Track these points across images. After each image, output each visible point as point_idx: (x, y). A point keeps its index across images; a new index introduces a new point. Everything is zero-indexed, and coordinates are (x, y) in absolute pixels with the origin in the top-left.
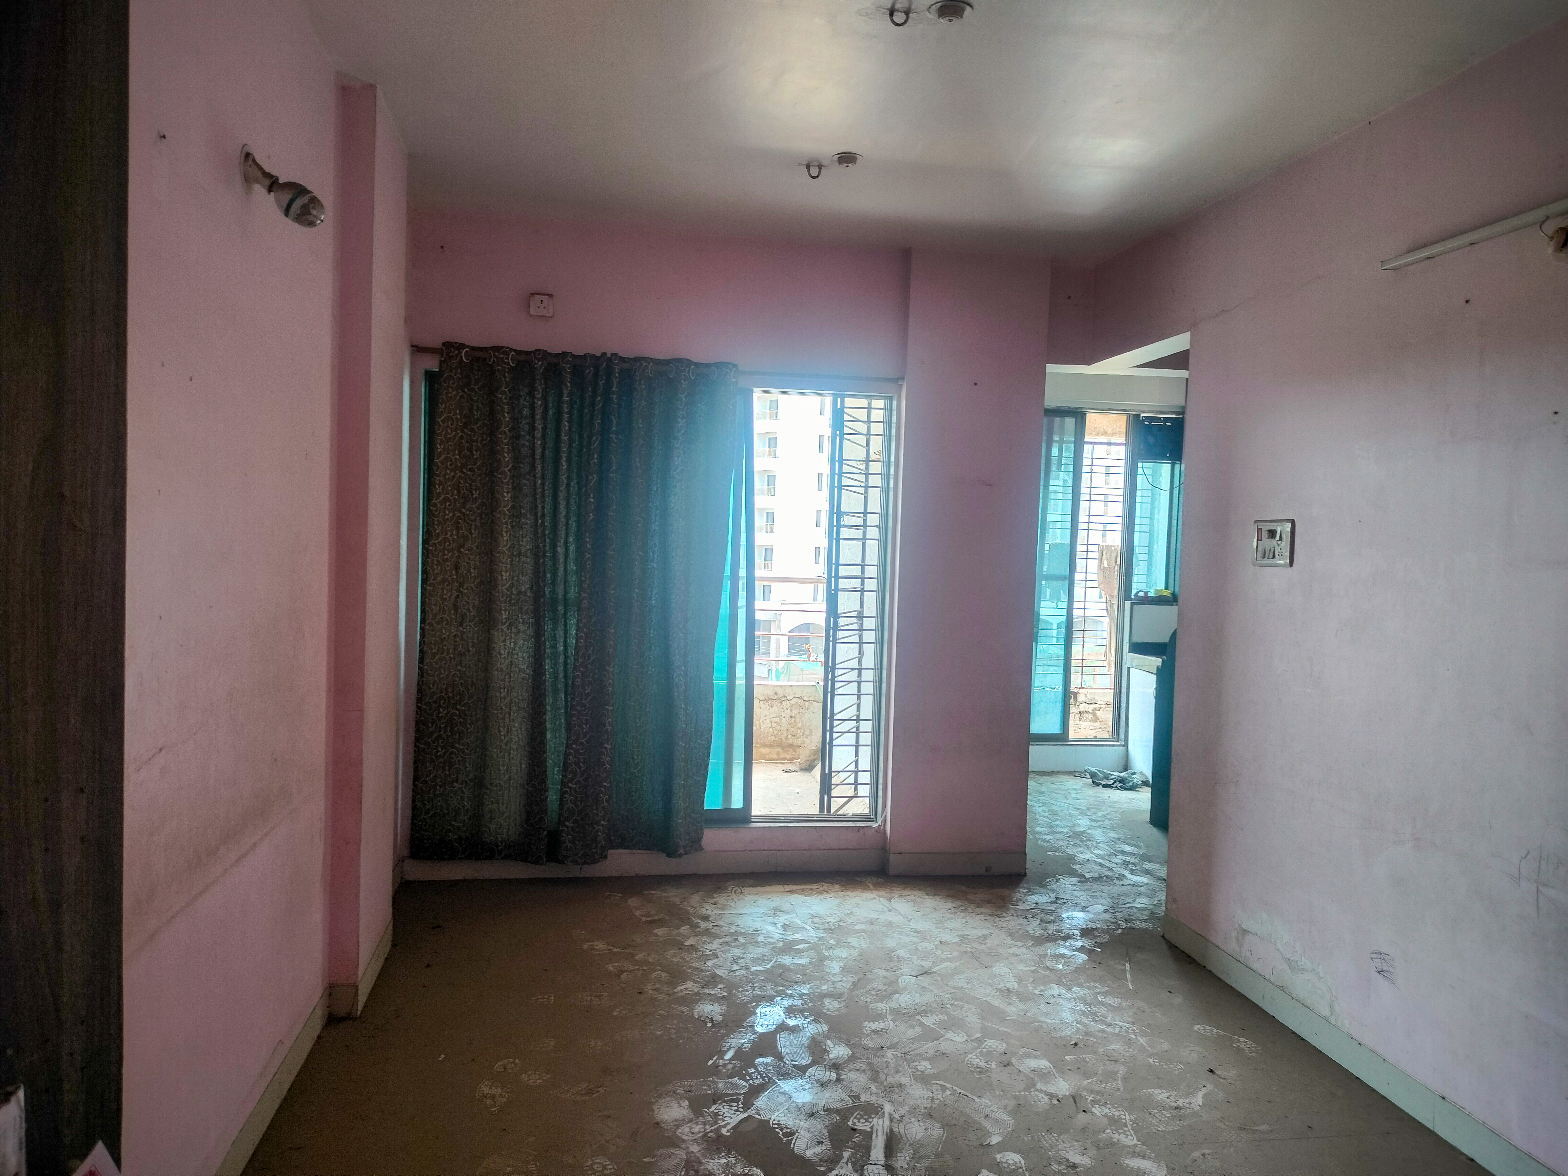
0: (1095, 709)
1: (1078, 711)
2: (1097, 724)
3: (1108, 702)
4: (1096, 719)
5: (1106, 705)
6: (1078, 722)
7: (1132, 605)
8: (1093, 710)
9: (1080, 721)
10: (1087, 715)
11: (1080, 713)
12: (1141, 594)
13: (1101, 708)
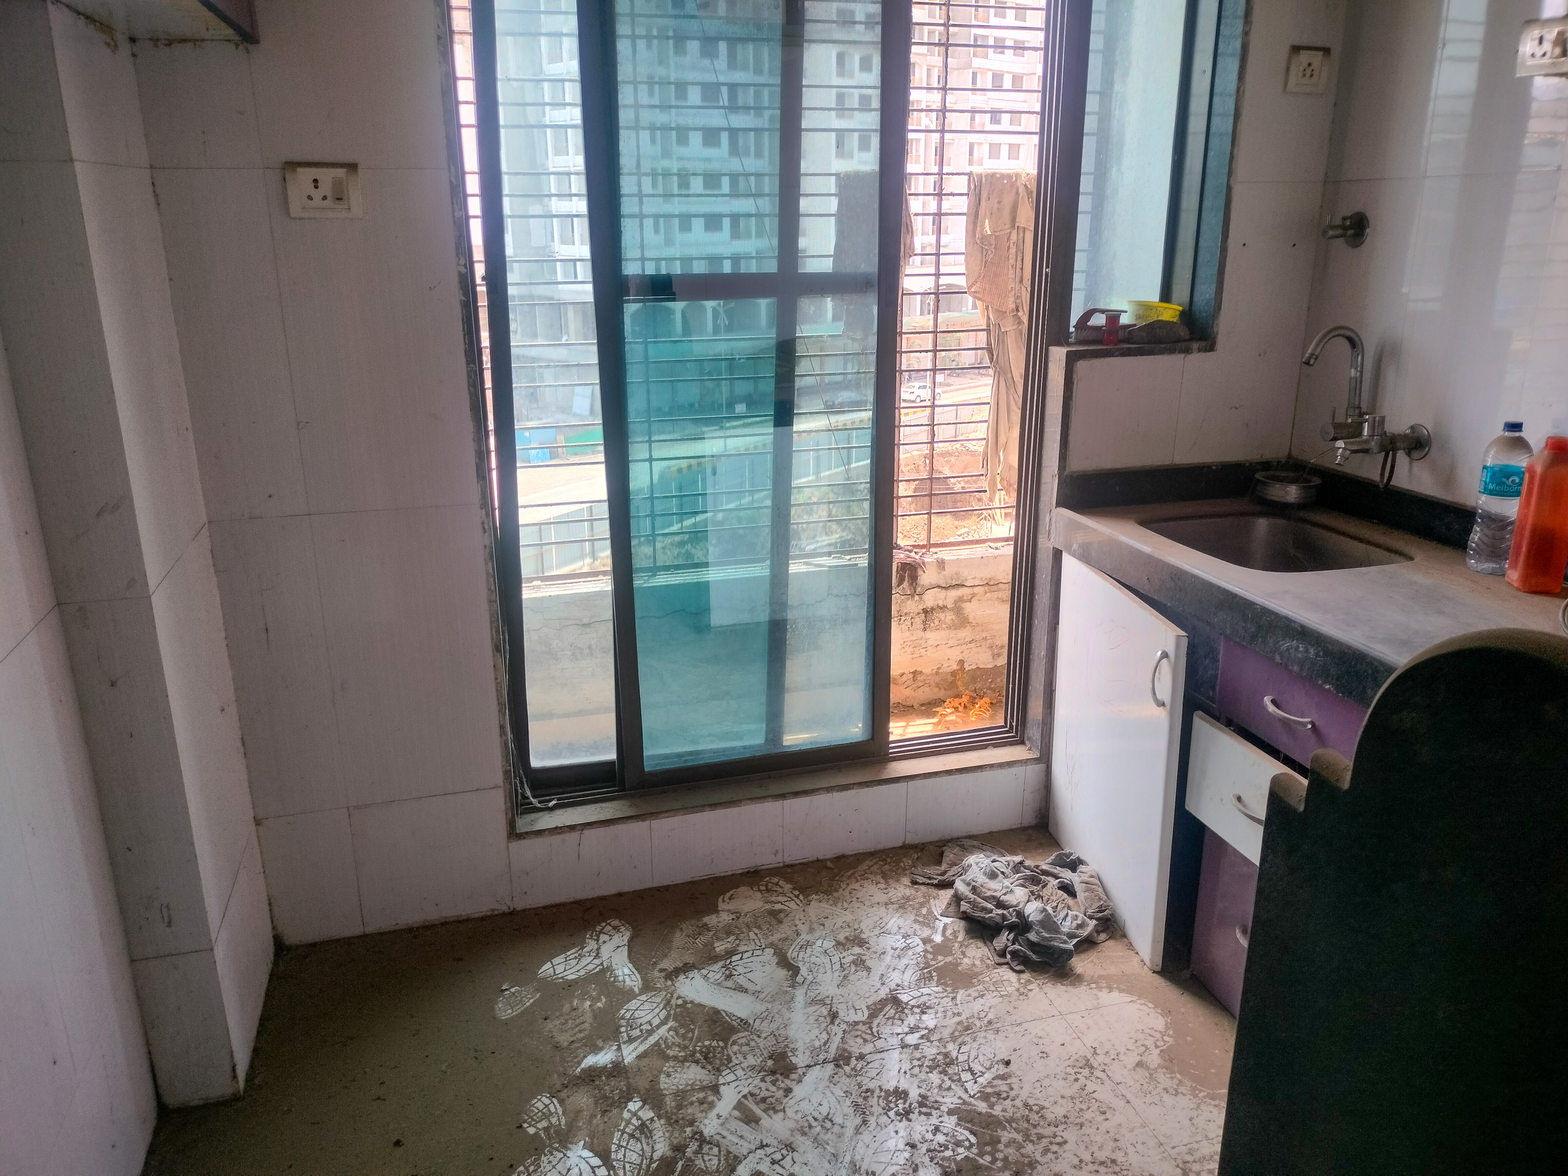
0: (961, 599)
1: (921, 607)
2: (966, 634)
3: (990, 579)
4: (962, 621)
5: (986, 588)
6: (921, 634)
7: (1071, 360)
8: (955, 602)
9: (925, 629)
10: (942, 616)
11: (925, 611)
12: (1099, 320)
13: (973, 595)
